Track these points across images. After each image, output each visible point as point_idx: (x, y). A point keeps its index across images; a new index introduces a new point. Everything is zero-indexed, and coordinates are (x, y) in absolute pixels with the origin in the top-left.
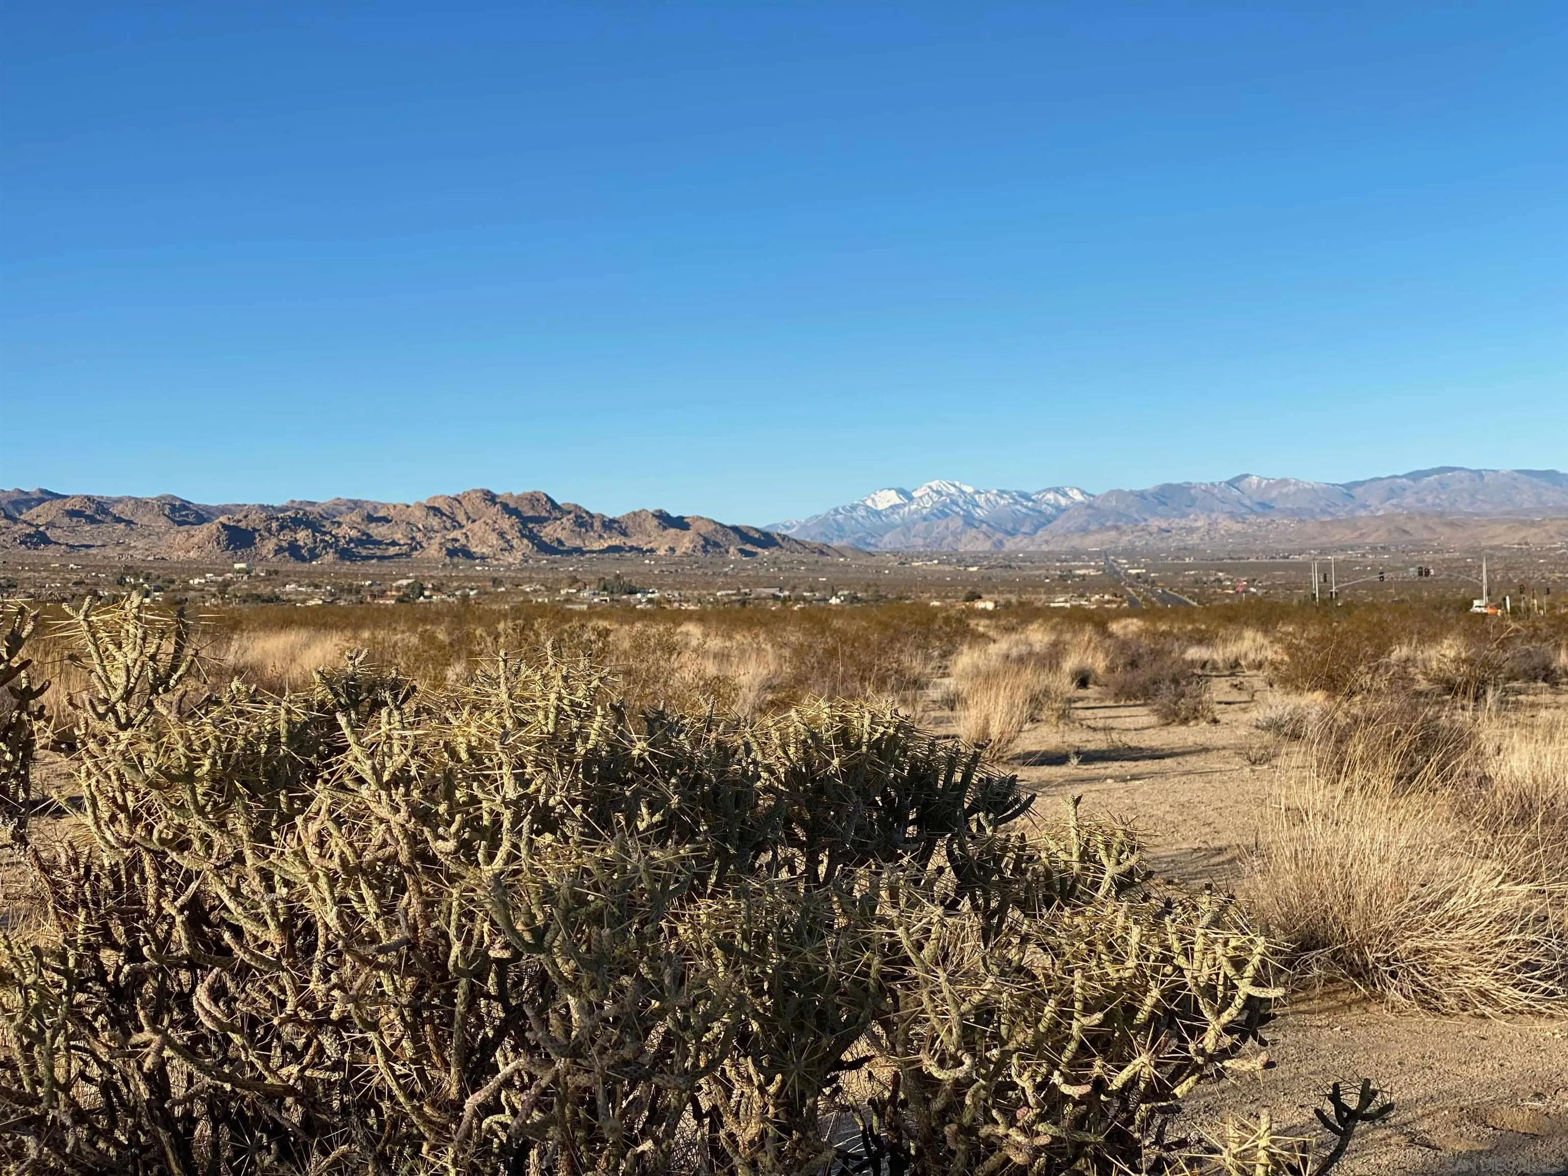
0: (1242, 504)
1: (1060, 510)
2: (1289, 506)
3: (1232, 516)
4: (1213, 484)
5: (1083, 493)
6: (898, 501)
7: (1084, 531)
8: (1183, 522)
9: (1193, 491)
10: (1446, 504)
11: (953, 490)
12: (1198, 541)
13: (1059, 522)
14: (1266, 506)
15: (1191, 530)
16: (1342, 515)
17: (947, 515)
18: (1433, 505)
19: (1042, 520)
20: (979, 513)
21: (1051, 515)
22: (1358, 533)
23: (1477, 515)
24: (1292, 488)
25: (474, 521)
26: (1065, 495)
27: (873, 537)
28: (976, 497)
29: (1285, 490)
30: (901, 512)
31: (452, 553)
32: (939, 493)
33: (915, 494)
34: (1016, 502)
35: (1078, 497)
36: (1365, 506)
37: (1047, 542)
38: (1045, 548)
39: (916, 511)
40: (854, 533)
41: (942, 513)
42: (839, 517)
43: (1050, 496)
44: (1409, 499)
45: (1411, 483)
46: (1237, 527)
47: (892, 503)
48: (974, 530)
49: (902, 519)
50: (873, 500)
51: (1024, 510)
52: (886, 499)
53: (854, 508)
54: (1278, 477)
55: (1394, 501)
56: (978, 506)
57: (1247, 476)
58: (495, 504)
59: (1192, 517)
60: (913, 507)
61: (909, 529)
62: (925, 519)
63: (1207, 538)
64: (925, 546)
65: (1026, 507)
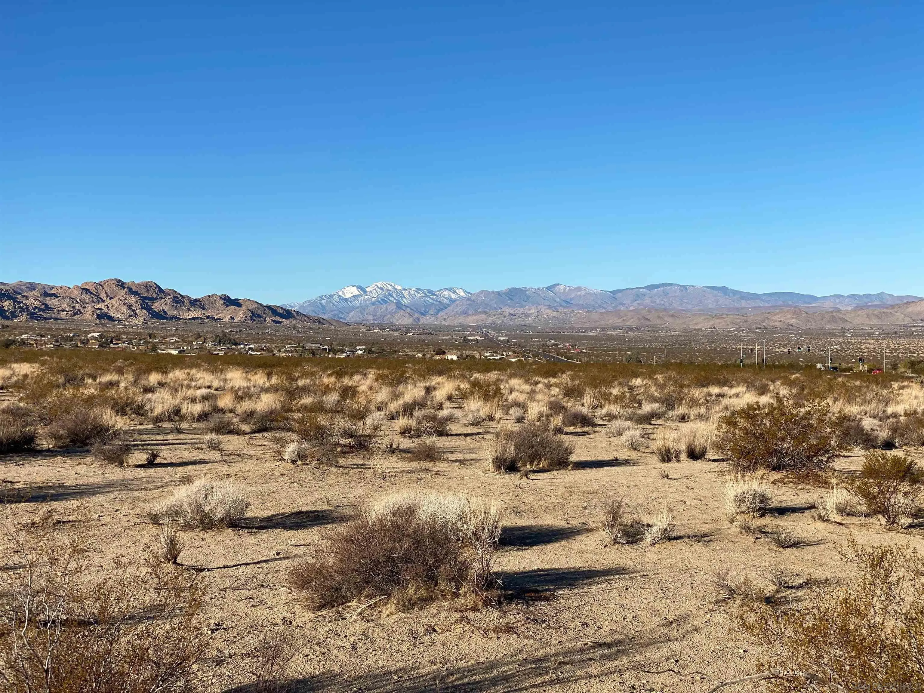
0: (555, 301)
1: (452, 301)
2: (581, 302)
3: (550, 307)
4: (539, 289)
5: (465, 292)
6: (358, 293)
7: (465, 313)
8: (522, 310)
9: (527, 293)
10: (667, 304)
11: (390, 288)
12: (532, 322)
13: (451, 308)
14: (568, 303)
15: (527, 315)
16: (610, 308)
17: (386, 302)
18: (660, 304)
19: (441, 307)
20: (405, 302)
21: (446, 304)
22: (622, 319)
23: (684, 311)
24: (583, 293)
25: (111, 298)
26: (455, 292)
27: (343, 314)
28: (403, 292)
29: (579, 293)
30: (360, 300)
31: (100, 317)
32: (382, 289)
33: (368, 290)
34: (427, 296)
35: (462, 294)
36: (623, 304)
37: (445, 319)
38: (443, 323)
39: (368, 300)
40: (332, 311)
41: (384, 301)
42: (323, 301)
43: (446, 293)
44: (647, 301)
45: (649, 292)
46: (555, 314)
47: (354, 294)
48: (402, 311)
49: (361, 303)
50: (343, 292)
51: (431, 301)
52: (350, 292)
53: (331, 296)
54: (575, 286)
55: (638, 302)
56: (405, 298)
57: (558, 284)
58: (124, 288)
59: (527, 307)
60: (366, 297)
61: (364, 310)
62: (373, 304)
63: (537, 320)
64: (374, 320)
65: (432, 299)
